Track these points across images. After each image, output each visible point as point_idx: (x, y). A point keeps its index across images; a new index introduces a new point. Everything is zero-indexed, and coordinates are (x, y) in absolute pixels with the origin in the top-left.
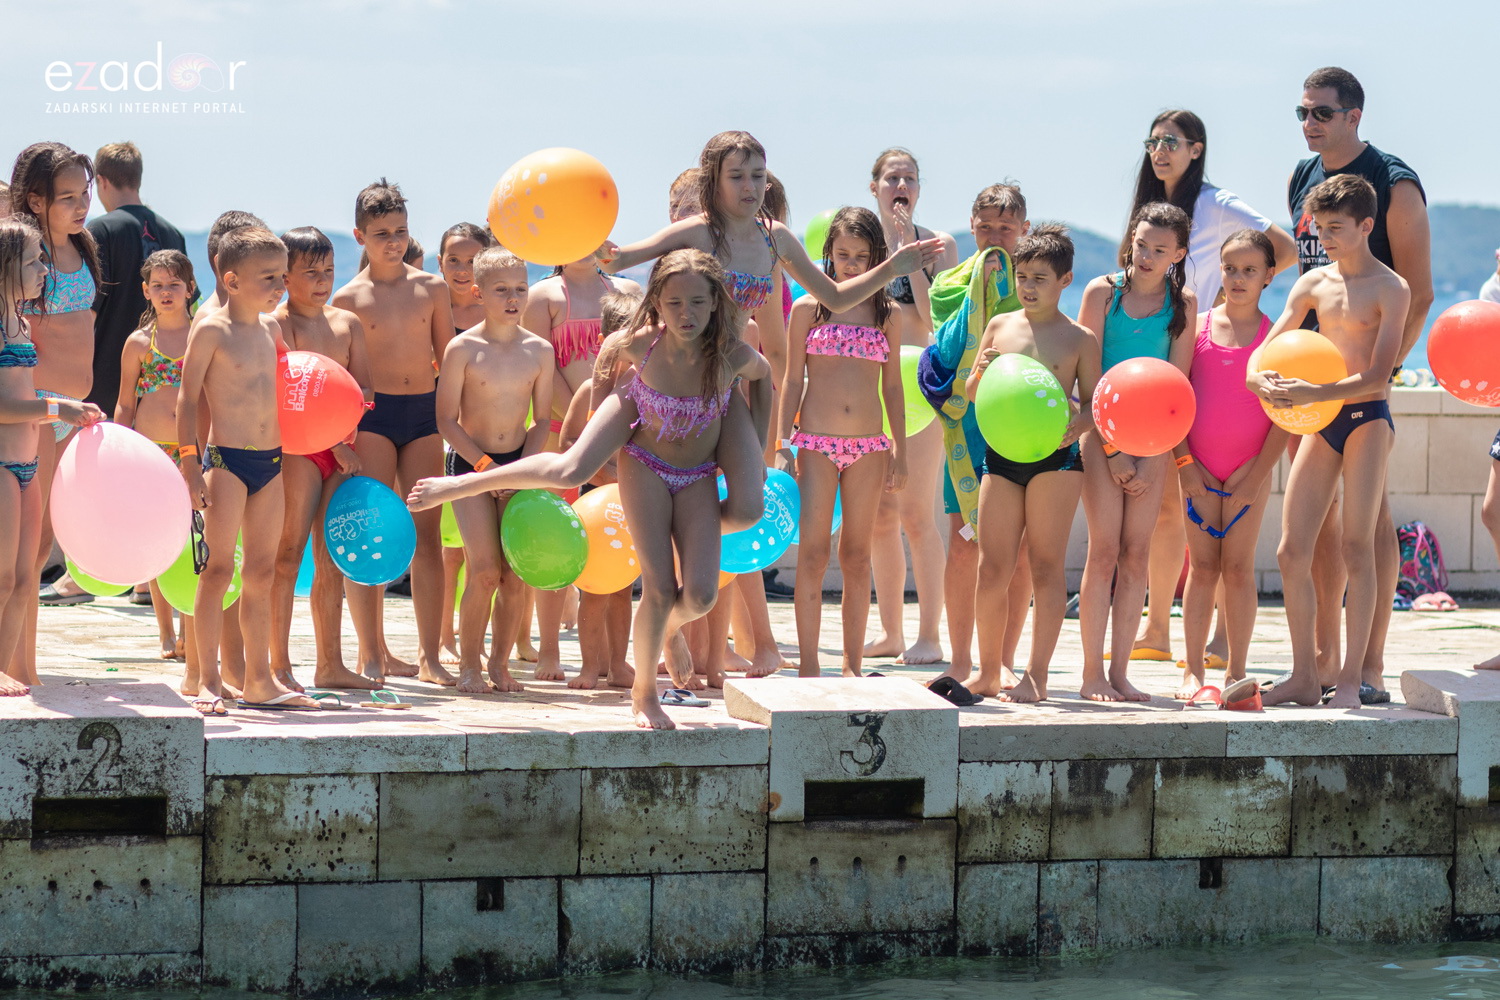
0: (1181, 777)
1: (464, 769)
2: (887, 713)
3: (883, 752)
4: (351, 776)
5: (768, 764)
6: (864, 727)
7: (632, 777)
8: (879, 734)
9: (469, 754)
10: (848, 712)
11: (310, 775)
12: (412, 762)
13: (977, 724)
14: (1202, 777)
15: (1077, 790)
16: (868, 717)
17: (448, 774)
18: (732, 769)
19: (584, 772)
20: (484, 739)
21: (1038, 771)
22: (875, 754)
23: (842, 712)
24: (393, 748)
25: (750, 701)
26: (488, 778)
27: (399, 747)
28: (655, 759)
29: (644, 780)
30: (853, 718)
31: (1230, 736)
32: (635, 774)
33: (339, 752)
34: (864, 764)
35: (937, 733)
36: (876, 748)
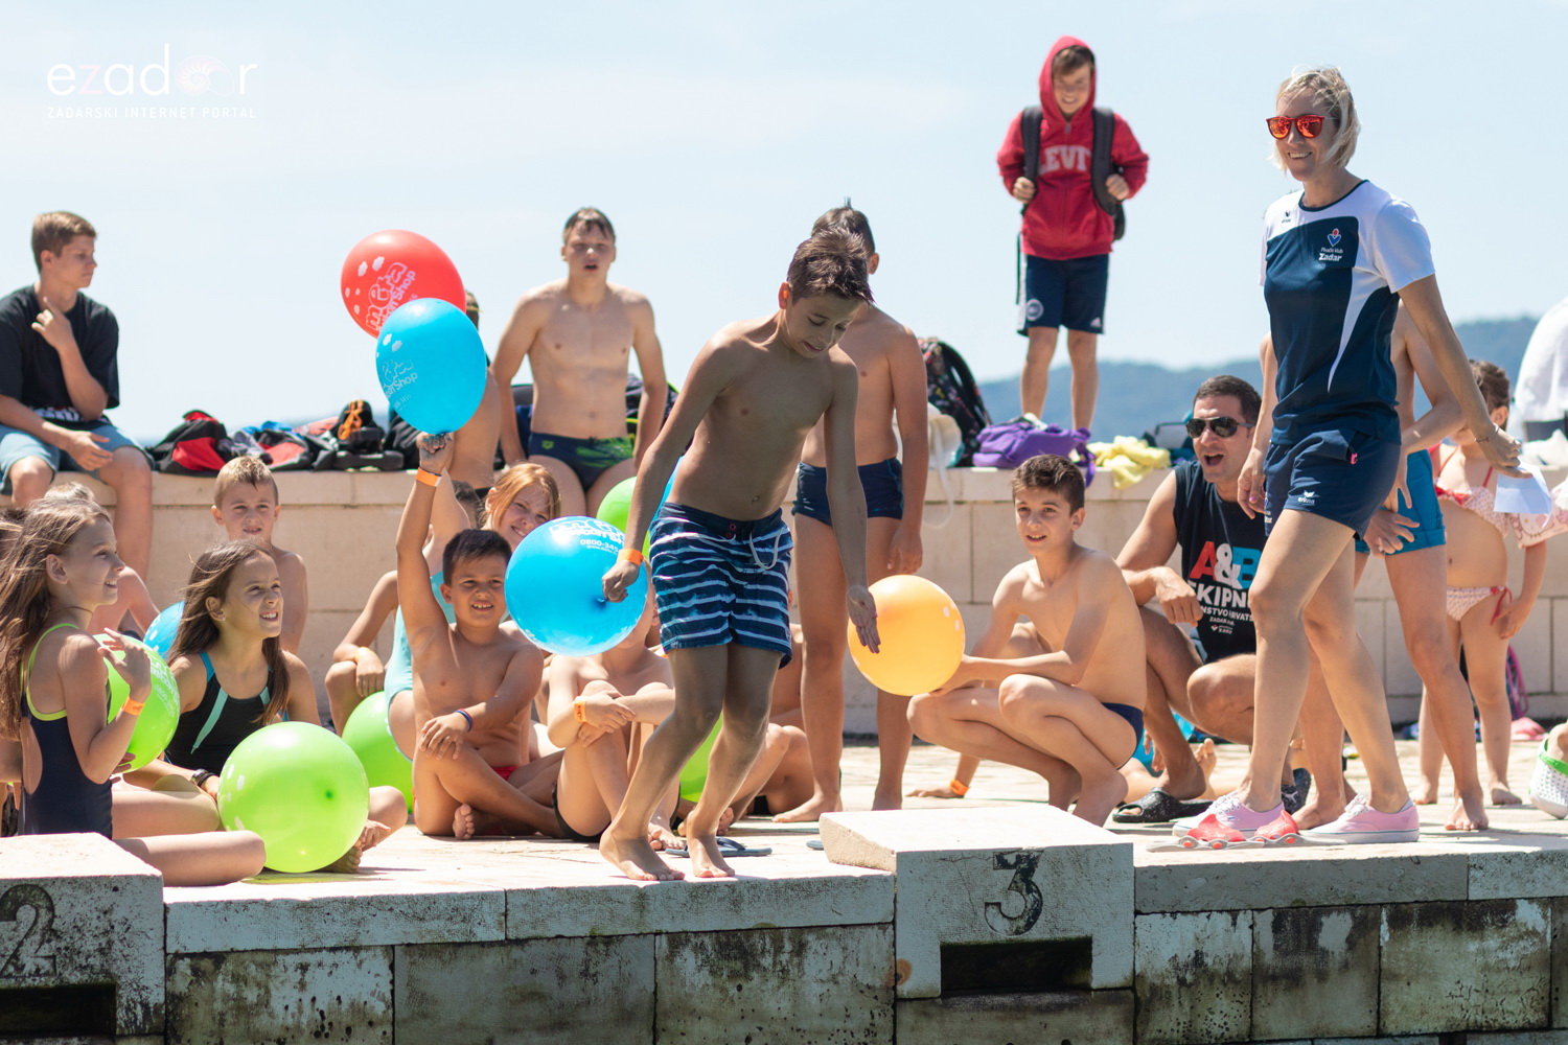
0: (1413, 928)
1: (503, 937)
2: (1041, 851)
3: (1039, 902)
4: (357, 949)
5: (893, 922)
6: (1014, 871)
7: (719, 942)
8: (1034, 879)
9: (509, 918)
10: (994, 851)
11: (303, 950)
12: (436, 930)
13: (1156, 864)
14: (1439, 927)
15: (1284, 947)
16: (1018, 857)
17: (482, 944)
18: (847, 930)
19: (658, 937)
20: (528, 897)
21: (1234, 924)
22: (1029, 906)
23: (986, 851)
24: (410, 911)
25: (862, 841)
26: (534, 948)
27: (419, 909)
28: (749, 918)
29: (735, 947)
30: (1000, 859)
31: (1473, 872)
32: (723, 939)
33: (339, 918)
34: (1015, 919)
35: (1106, 876)
36: (1030, 898)
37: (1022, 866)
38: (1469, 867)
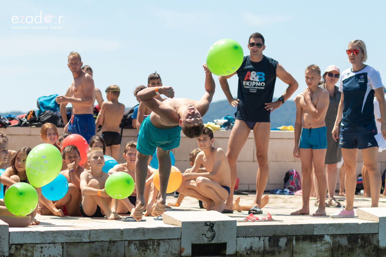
0: (301, 241)
1: (89, 241)
2: (215, 222)
3: (215, 234)
5: (181, 238)
6: (209, 226)
7: (140, 243)
8: (213, 229)
9: (91, 236)
10: (204, 222)
11: (42, 243)
12: (73, 239)
13: (242, 225)
14: (307, 241)
15: (271, 245)
16: (210, 223)
17: (84, 242)
18: (170, 240)
19: (125, 241)
20: (95, 231)
21: (260, 240)
22: (212, 235)
23: (202, 222)
24: (67, 234)
25: (173, 219)
26: (96, 244)
27: (69, 234)
28: (147, 237)
29: (144, 244)
30: (206, 223)
31: (315, 228)
33: (51, 236)
34: (209, 238)
35: (230, 228)
36: (213, 233)
37: (211, 225)
38: (314, 227)
